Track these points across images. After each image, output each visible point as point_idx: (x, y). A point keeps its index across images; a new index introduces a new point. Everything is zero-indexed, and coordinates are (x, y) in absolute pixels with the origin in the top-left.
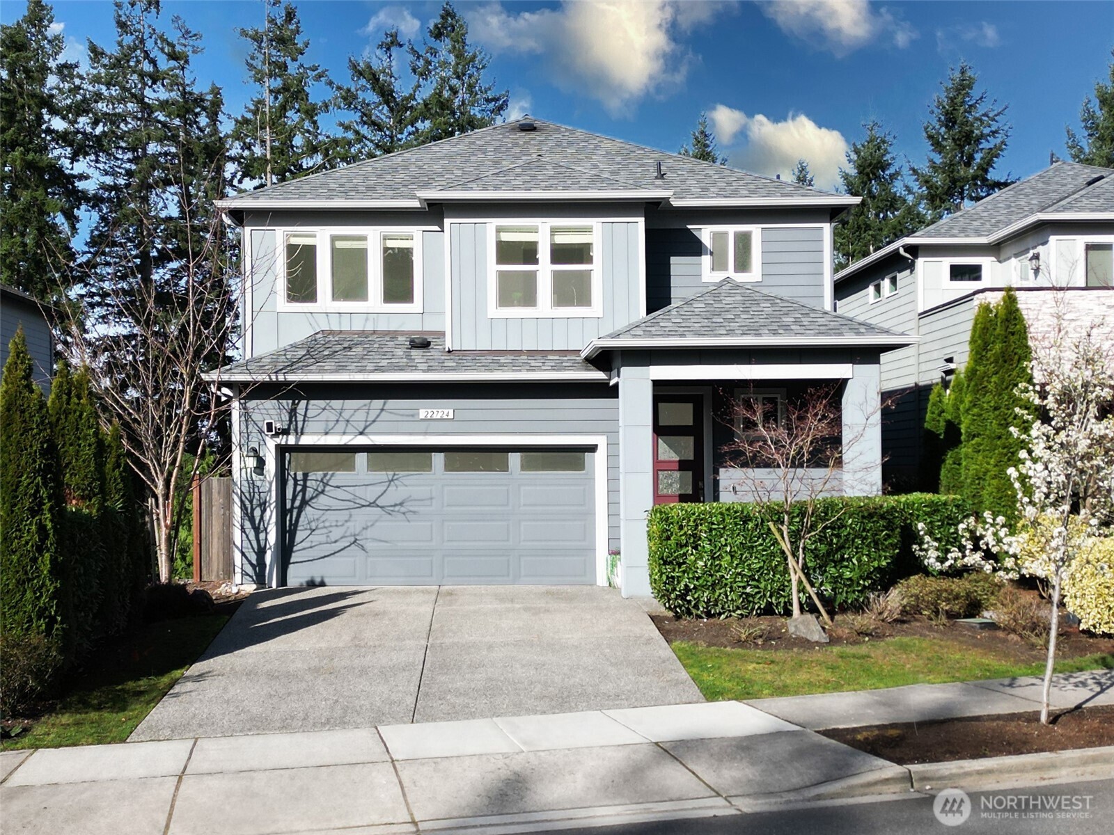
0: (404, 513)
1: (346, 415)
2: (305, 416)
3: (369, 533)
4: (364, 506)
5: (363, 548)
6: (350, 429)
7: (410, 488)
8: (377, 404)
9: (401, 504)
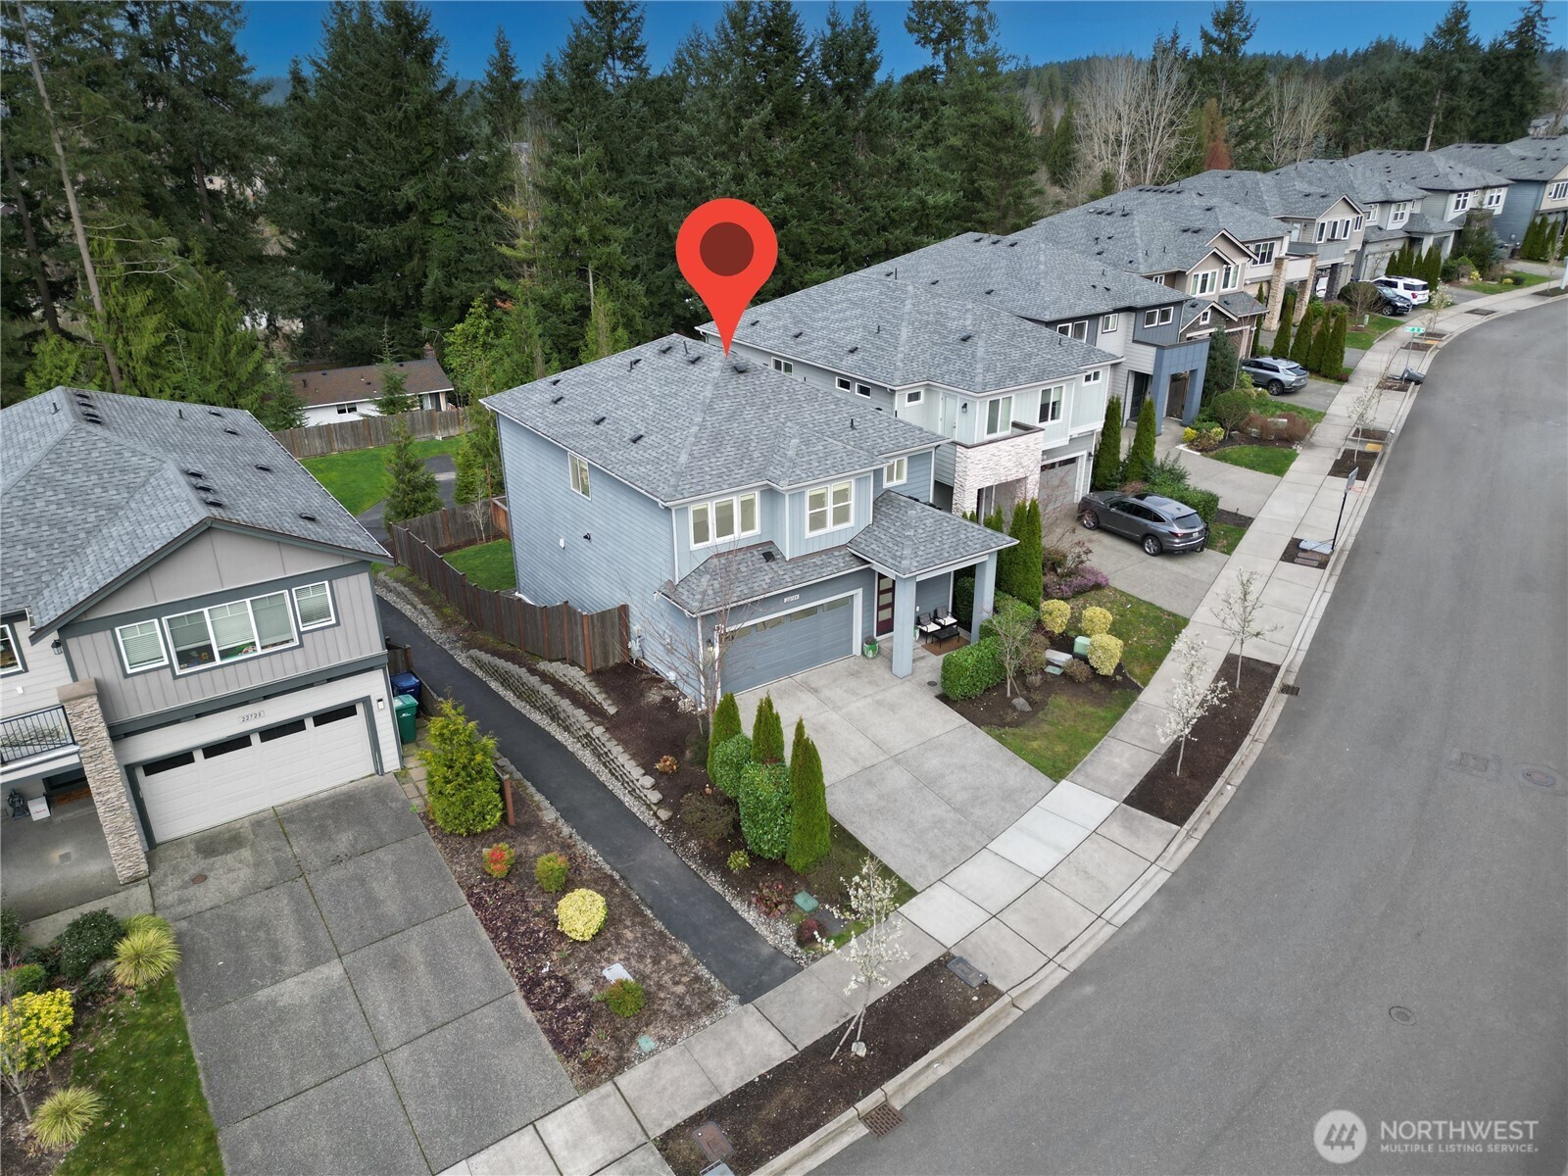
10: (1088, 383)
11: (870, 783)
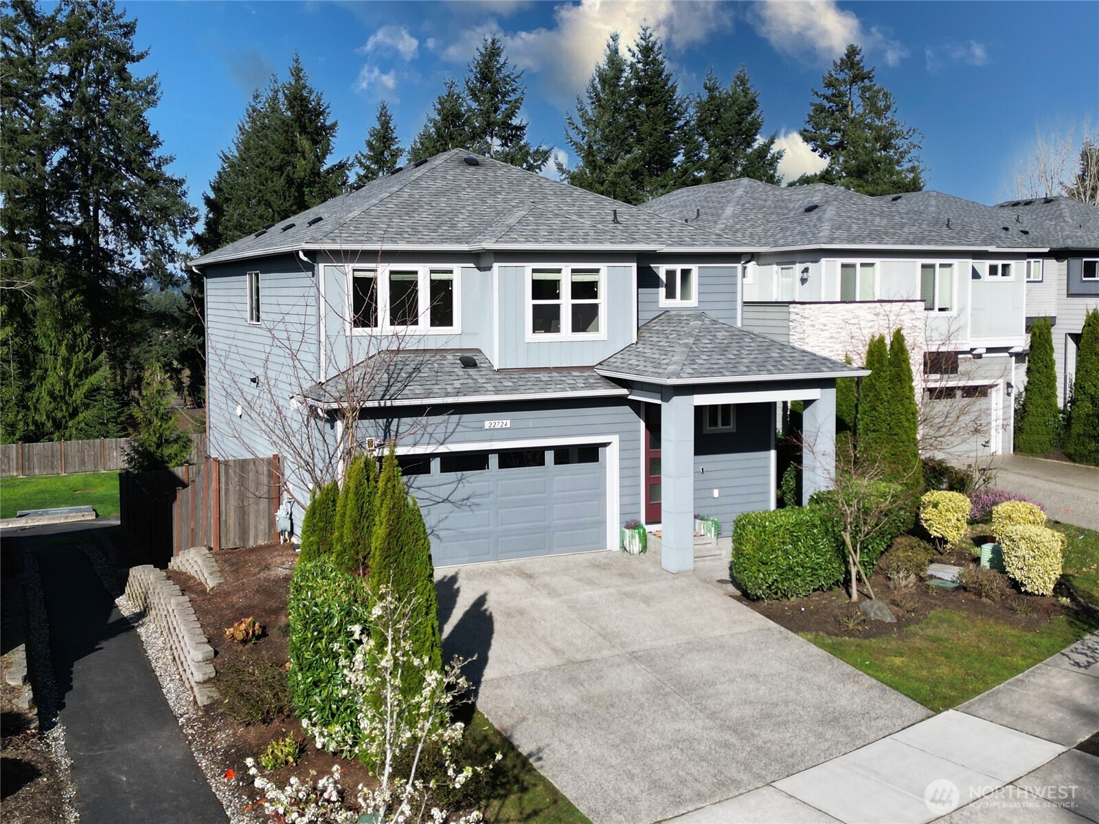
0: (469, 506)
1: (430, 430)
2: (397, 432)
3: (441, 525)
4: (439, 503)
5: (438, 538)
6: (433, 441)
7: (473, 484)
8: (455, 418)
9: (467, 499)
10: (993, 278)
11: (573, 681)
